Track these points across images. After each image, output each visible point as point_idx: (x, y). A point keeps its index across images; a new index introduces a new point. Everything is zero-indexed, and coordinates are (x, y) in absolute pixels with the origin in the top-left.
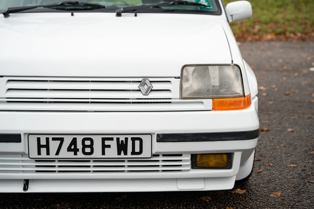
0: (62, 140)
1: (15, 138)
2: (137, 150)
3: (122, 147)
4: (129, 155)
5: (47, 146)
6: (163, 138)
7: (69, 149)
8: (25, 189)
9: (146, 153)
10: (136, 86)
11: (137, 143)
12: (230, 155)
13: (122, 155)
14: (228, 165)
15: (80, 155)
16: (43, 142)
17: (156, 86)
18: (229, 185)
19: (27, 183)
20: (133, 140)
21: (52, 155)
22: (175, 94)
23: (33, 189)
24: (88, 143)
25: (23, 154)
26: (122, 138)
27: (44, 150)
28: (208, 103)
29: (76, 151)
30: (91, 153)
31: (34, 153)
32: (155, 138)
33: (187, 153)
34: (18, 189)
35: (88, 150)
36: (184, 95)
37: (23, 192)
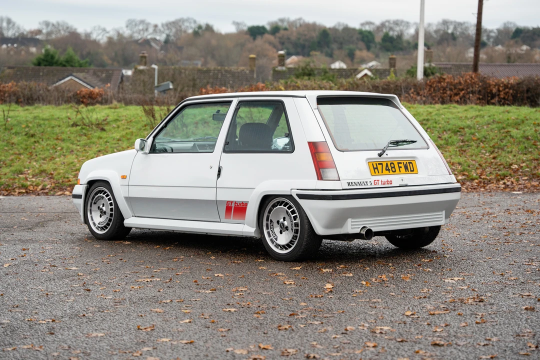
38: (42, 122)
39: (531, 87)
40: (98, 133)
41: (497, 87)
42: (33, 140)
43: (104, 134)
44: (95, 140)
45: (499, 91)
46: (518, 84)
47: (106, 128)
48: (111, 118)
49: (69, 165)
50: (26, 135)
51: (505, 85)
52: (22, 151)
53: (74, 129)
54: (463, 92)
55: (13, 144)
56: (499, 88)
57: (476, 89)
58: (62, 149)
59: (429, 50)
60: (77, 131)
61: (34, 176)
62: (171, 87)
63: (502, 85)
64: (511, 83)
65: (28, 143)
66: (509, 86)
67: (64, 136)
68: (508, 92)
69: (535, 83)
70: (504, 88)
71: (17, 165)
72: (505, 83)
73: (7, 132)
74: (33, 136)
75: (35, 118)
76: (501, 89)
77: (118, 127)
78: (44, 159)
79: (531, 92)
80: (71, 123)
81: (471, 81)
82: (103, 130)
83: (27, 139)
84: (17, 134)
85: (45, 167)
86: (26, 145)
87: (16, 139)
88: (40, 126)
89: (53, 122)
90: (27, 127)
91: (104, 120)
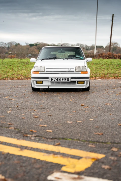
0: (55, 78)
1: (48, 78)
2: (68, 80)
3: (65, 80)
4: (67, 81)
5: (53, 79)
6: (73, 78)
7: (56, 80)
8: (49, 87)
9: (69, 81)
10: (68, 69)
11: (68, 79)
12: (84, 82)
13: (65, 81)
14: (84, 84)
15: (58, 81)
16: (52, 79)
17: (71, 69)
18: (84, 87)
19: (49, 86)
20: (67, 78)
21: (54, 81)
22: (74, 71)
23: (50, 87)
24: (60, 79)
25: (49, 81)
26: (65, 78)
27: (52, 80)
28: (80, 72)
29: (58, 80)
30: (60, 81)
31: (51, 81)
32: (71, 78)
33: (77, 81)
34: (47, 87)
35: (60, 80)
36: (76, 71)
37: (48, 88)
40: (27, 65)
41: (116, 56)
42: (11, 66)
43: (29, 65)
44: (28, 67)
47: (29, 64)
49: (24, 72)
50: (9, 65)
51: (118, 56)
52: (10, 69)
53: (21, 64)
58: (20, 69)
60: (22, 65)
61: (17, 75)
62: (31, 56)
64: (120, 55)
67: (19, 66)
71: (11, 73)
73: (3, 65)
74: (11, 65)
75: (9, 61)
77: (32, 63)
78: (17, 71)
80: (19, 63)
81: (110, 54)
82: (28, 64)
84: (6, 65)
85: (18, 73)
87: (7, 66)
88: (11, 63)
89: (14, 62)
90: (8, 63)
91: (27, 62)
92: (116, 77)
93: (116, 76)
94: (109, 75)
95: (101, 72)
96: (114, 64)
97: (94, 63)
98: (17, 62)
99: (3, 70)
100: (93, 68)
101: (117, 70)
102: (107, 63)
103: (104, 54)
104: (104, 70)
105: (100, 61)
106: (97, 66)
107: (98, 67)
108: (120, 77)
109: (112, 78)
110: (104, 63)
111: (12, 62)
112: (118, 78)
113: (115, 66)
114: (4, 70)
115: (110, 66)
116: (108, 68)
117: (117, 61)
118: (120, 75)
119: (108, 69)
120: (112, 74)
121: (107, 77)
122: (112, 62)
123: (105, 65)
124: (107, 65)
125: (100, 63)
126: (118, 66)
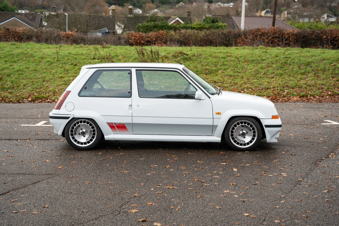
38: (76, 56)
39: (305, 35)
41: (288, 35)
42: (77, 67)
45: (289, 37)
46: (299, 33)
48: (113, 55)
50: (72, 64)
51: (292, 34)
54: (270, 37)
55: (67, 70)
56: (289, 36)
57: (277, 36)
59: (209, 8)
62: (107, 31)
63: (291, 34)
64: (295, 33)
65: (76, 69)
66: (295, 34)
68: (294, 38)
69: (308, 33)
70: (291, 35)
72: (292, 33)
73: (59, 63)
74: (76, 65)
75: (69, 53)
76: (290, 36)
77: (120, 60)
79: (305, 38)
80: (92, 57)
81: (274, 31)
83: (74, 67)
84: (65, 63)
86: (76, 71)
87: (68, 67)
88: (75, 59)
89: (81, 56)
90: (69, 59)
91: (110, 56)
92: (303, 96)
93: (302, 94)
94: (287, 93)
95: (268, 82)
96: (294, 62)
97: (249, 59)
98: (87, 56)
99: (61, 77)
100: (250, 71)
101: (301, 79)
102: (277, 58)
103: (262, 31)
104: (273, 78)
105: (263, 54)
106: (257, 68)
107: (261, 70)
108: (311, 96)
109: (295, 98)
110: (271, 60)
111: (76, 55)
112: (308, 100)
113: (296, 69)
114: (63, 77)
115: (285, 68)
116: (282, 72)
117: (298, 55)
118: (310, 93)
119: (281, 75)
120: (293, 88)
121: (285, 97)
122: (287, 58)
123: (274, 66)
124: (278, 64)
125: (263, 60)
126: (302, 67)
